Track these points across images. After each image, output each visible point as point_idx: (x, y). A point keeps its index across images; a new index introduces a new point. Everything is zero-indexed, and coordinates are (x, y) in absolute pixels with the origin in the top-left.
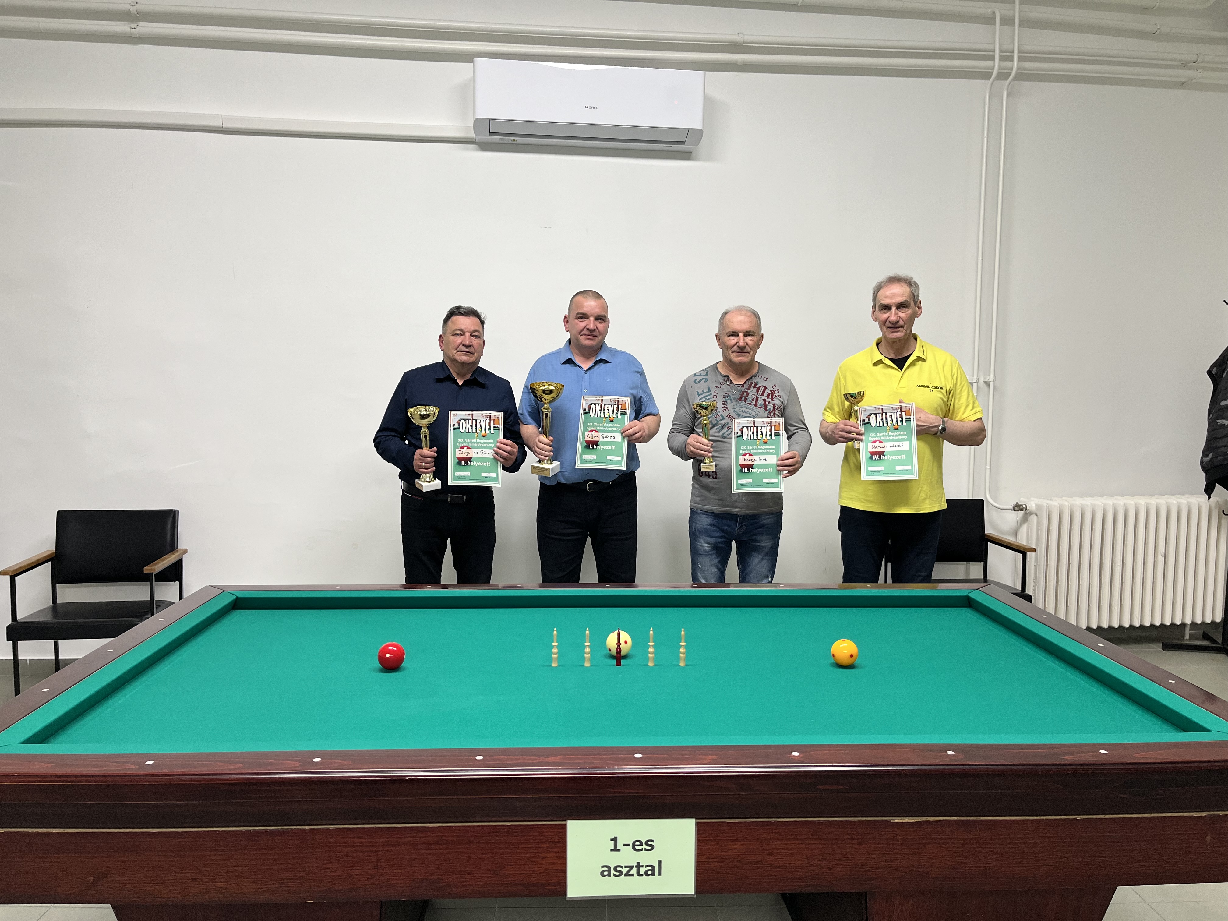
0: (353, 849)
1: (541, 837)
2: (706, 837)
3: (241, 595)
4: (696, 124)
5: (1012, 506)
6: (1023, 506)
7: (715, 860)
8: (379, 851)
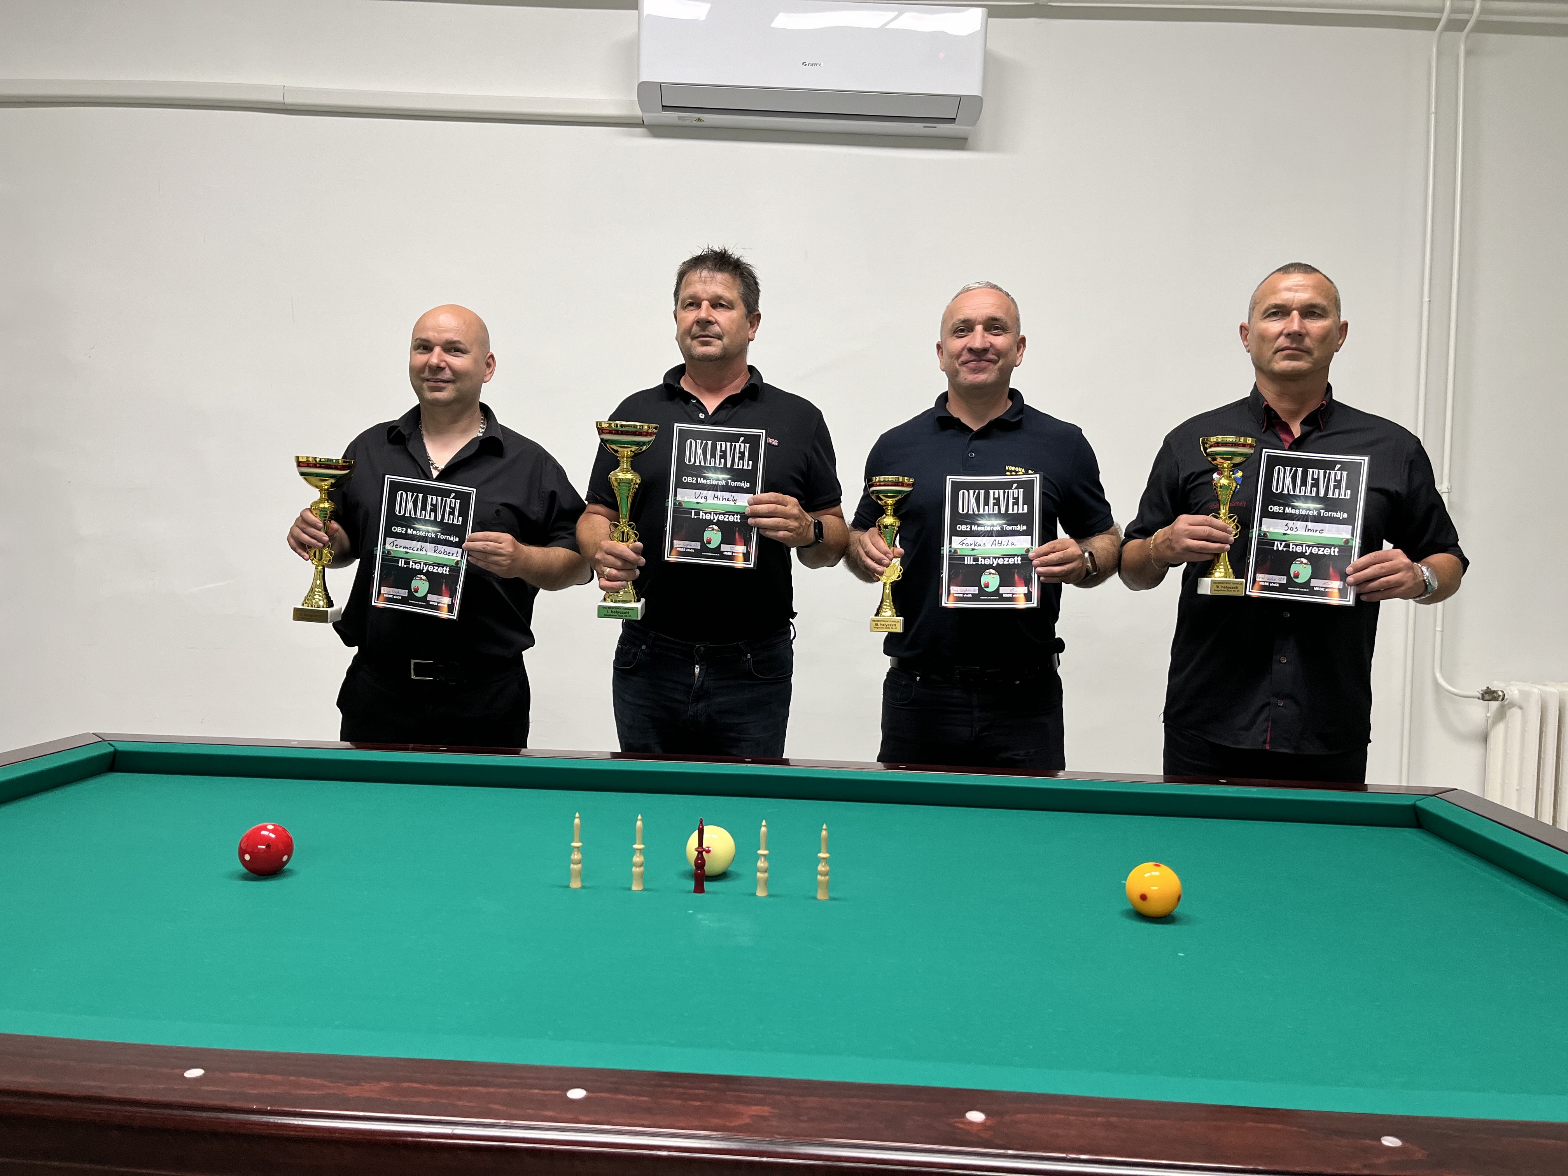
3: (120, 747)
4: (973, 89)
5: (1479, 692)
6: (1497, 693)
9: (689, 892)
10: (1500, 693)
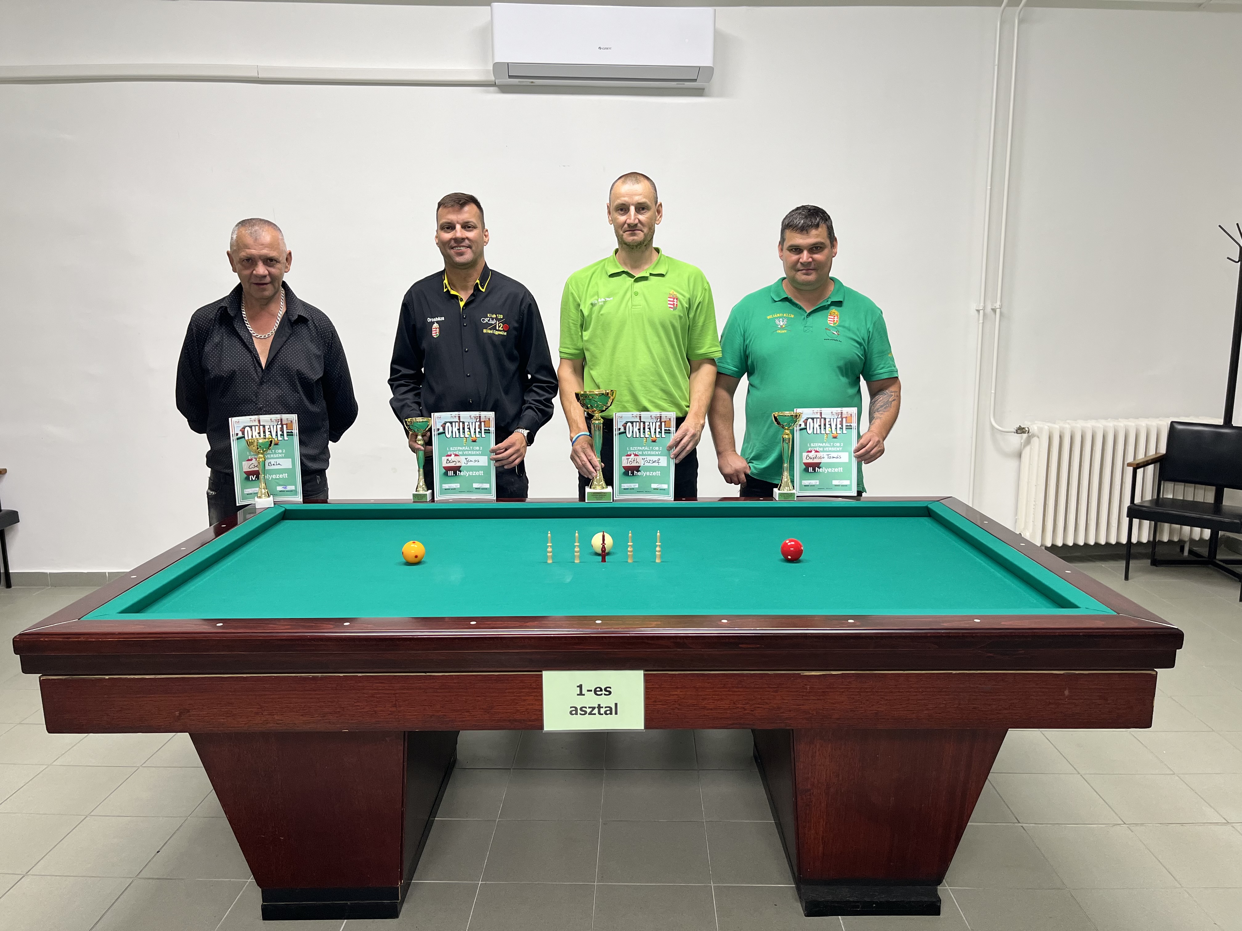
0: (376, 691)
1: (522, 684)
2: (653, 685)
4: (708, 62)
5: (1014, 429)
6: (1025, 429)
7: (660, 703)
8: (396, 694)
9: (598, 562)
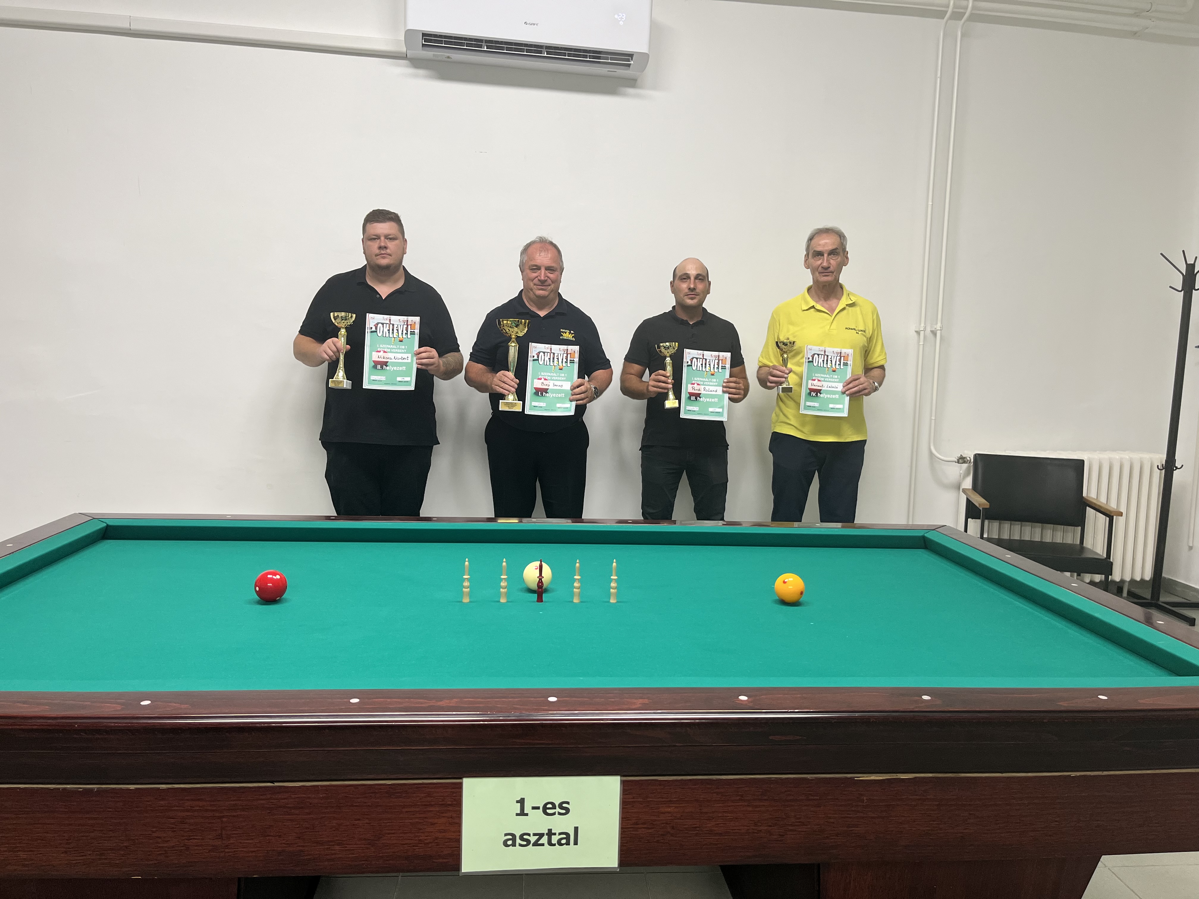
0: (190, 814)
1: (429, 799)
2: (634, 798)
3: (112, 523)
4: (642, 48)
5: (956, 458)
6: (967, 459)
7: (645, 826)
8: (223, 817)
9: (534, 602)
10: (969, 459)
